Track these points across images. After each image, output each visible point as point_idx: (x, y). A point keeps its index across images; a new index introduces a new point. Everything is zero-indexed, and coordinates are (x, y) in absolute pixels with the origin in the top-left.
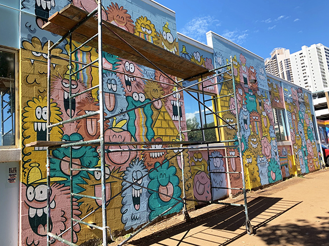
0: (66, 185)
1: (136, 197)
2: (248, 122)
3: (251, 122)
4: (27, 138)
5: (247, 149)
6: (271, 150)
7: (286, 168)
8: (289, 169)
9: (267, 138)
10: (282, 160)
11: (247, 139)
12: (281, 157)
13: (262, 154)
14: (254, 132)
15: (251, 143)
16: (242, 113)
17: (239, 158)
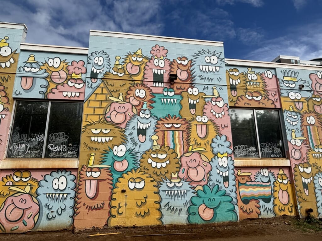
2: (150, 132)
3: (156, 132)
6: (209, 173)
7: (262, 203)
8: (275, 205)
9: (200, 154)
10: (250, 189)
11: (139, 155)
12: (250, 185)
13: (178, 177)
14: (163, 144)
15: (150, 161)
16: (135, 120)
17: (108, 181)
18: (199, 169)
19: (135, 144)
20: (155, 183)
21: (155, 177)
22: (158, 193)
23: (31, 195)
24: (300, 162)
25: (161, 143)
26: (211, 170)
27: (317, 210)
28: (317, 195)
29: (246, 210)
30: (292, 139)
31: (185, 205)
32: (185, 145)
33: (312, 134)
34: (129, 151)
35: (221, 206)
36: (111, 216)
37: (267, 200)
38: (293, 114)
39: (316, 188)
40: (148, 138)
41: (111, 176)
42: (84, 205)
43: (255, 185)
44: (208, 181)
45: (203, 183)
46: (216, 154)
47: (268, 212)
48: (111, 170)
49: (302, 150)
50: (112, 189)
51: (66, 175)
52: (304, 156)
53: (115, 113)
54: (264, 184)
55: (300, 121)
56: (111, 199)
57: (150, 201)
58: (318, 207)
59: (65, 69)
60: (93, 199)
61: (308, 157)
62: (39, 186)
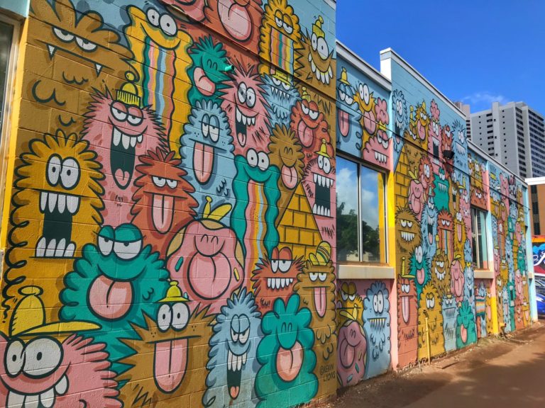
0: (96, 341)
1: (234, 370)
2: (434, 229)
4: (20, 226)
5: (429, 280)
6: (463, 286)
7: (482, 320)
8: (486, 322)
9: (459, 262)
11: (430, 261)
13: (450, 292)
15: (436, 270)
16: (426, 211)
17: (415, 298)
18: (459, 281)
19: (427, 246)
21: (439, 290)
22: (441, 312)
23: (359, 324)
25: (441, 246)
31: (454, 325)
32: (452, 250)
34: (425, 255)
36: (419, 345)
40: (434, 238)
41: (416, 290)
42: (403, 333)
43: (479, 300)
44: (463, 296)
45: (461, 298)
46: (466, 263)
48: (416, 282)
50: (418, 309)
51: (381, 289)
53: (413, 197)
54: (482, 299)
56: (418, 322)
57: (438, 324)
59: (373, 110)
60: (407, 323)
62: (365, 308)
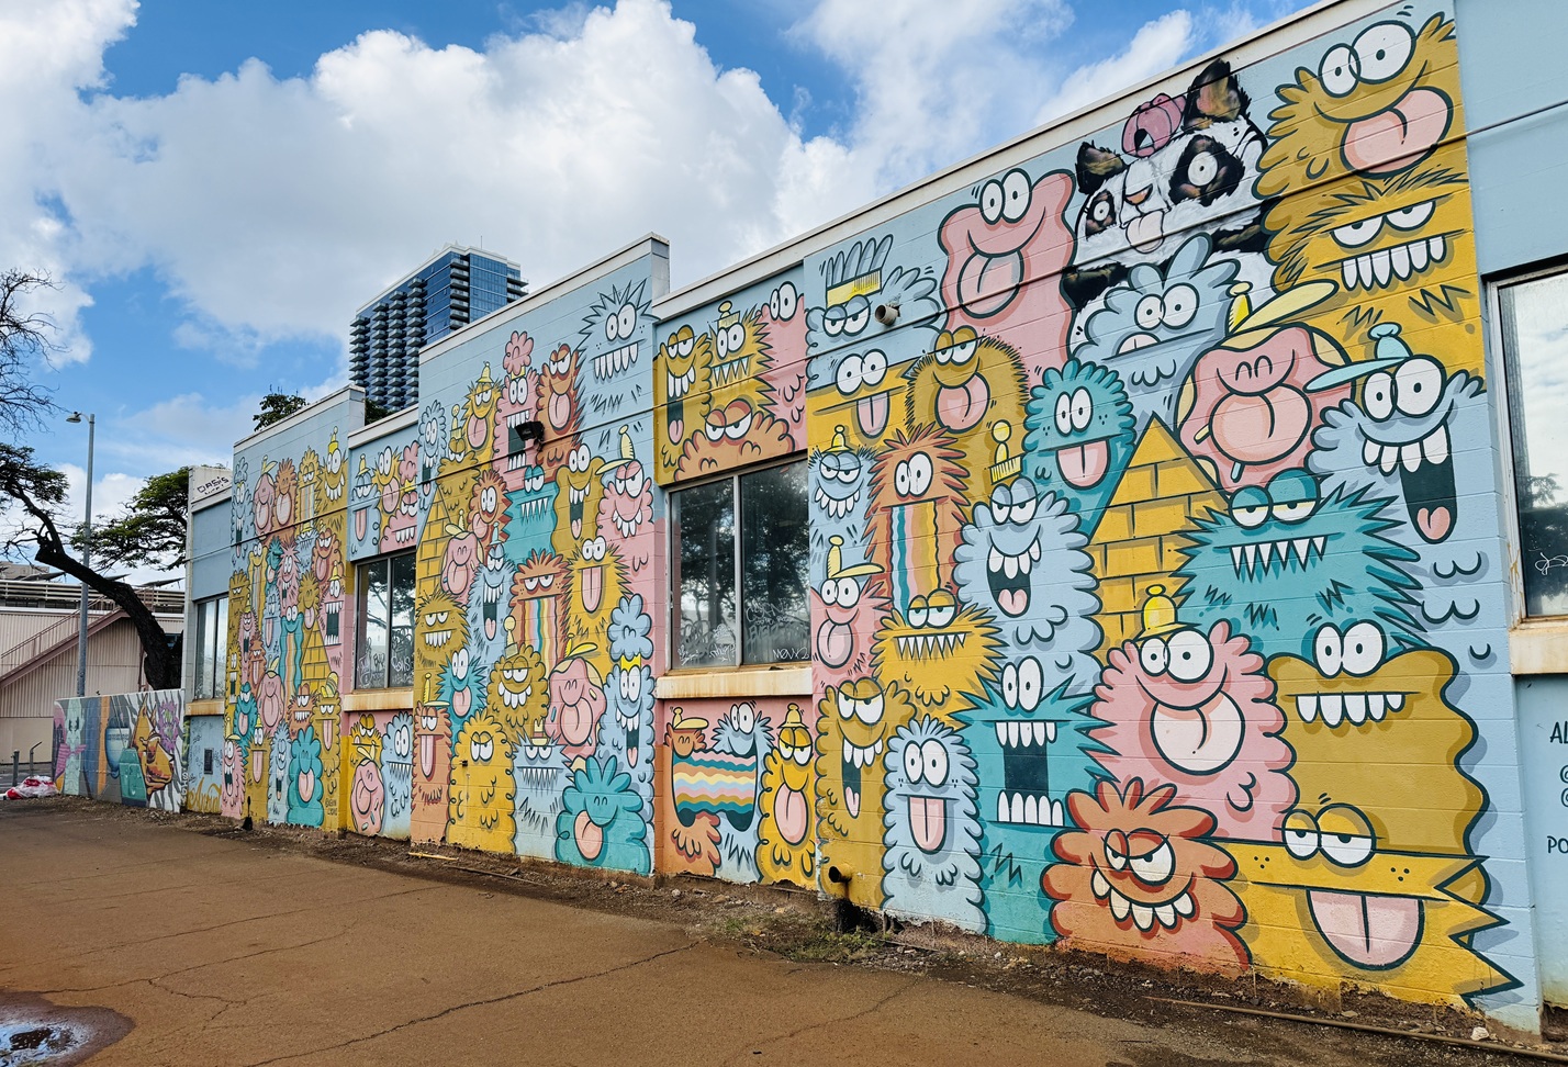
2: (502, 610)
5: (481, 709)
6: (599, 721)
7: (726, 827)
8: (762, 842)
9: (585, 661)
10: (700, 776)
11: (485, 673)
12: (701, 762)
13: (544, 734)
14: (523, 642)
15: (501, 689)
16: (481, 582)
17: (446, 739)
18: (583, 706)
19: (480, 644)
20: (507, 747)
21: (507, 728)
22: (510, 772)
23: (376, 765)
24: (845, 676)
25: (518, 639)
26: (604, 713)
27: (881, 878)
28: (890, 818)
29: (685, 845)
30: (828, 579)
31: (553, 808)
32: (559, 639)
33: (909, 544)
34: (473, 663)
35: (618, 823)
36: (450, 820)
37: (741, 820)
38: (847, 462)
39: (890, 789)
40: (500, 625)
41: (449, 726)
42: (420, 790)
43: (711, 764)
44: (597, 745)
45: (587, 750)
46: (616, 661)
47: (739, 860)
48: (448, 711)
49: (857, 625)
50: (451, 758)
51: (406, 723)
52: (864, 646)
53: (453, 567)
54: (737, 761)
55: (866, 491)
56: (451, 782)
57: (500, 795)
58: (888, 871)
59: (396, 474)
60: (429, 777)
61: (877, 655)
62: (383, 746)
